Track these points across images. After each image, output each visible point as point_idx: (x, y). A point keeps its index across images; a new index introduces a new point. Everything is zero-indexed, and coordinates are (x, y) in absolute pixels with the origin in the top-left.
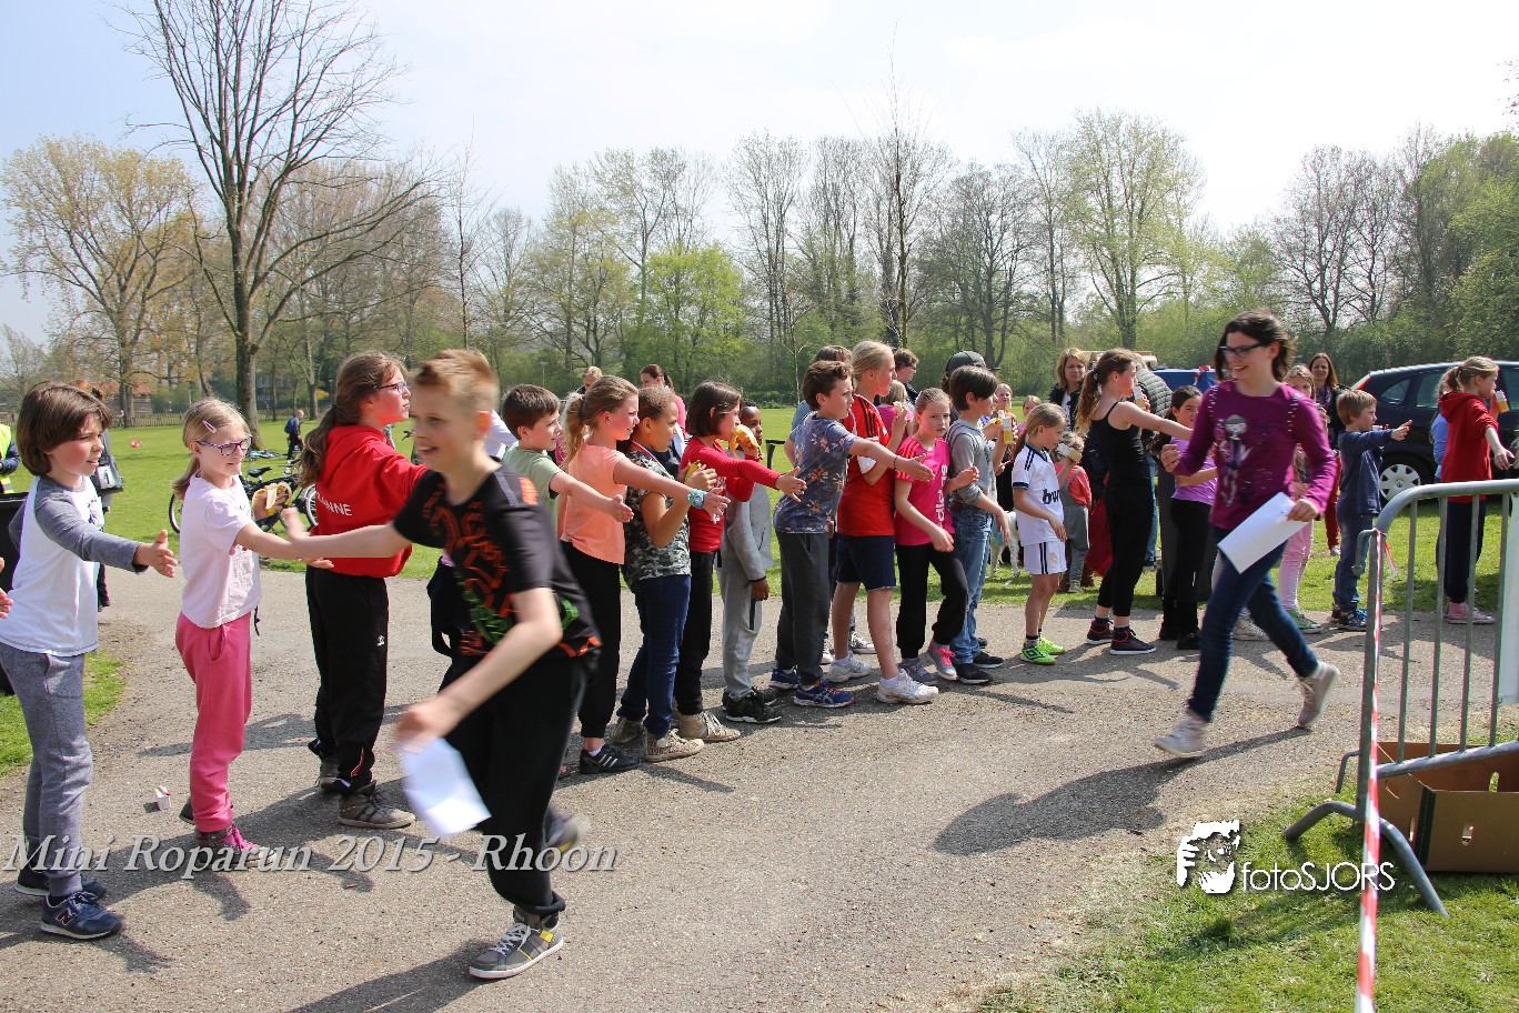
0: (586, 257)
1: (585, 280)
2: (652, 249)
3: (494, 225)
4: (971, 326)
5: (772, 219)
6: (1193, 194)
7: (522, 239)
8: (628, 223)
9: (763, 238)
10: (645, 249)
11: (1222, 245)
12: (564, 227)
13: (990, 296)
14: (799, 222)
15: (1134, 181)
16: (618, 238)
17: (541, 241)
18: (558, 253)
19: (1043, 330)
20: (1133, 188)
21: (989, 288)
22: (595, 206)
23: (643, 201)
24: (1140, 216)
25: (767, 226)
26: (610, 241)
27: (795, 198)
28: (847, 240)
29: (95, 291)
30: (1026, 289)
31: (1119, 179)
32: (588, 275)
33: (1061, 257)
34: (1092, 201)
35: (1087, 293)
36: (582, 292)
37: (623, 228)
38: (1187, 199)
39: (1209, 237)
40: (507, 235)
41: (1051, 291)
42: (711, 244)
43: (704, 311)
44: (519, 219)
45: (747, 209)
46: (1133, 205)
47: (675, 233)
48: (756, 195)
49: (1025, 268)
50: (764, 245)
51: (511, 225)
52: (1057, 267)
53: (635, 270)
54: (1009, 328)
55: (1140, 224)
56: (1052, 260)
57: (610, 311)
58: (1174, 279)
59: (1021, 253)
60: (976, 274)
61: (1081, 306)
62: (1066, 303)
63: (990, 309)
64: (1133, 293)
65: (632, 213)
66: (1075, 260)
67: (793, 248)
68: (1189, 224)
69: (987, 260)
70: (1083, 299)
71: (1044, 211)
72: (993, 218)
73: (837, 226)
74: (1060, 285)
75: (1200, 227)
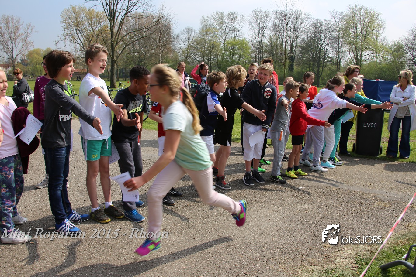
0: (209, 41)
1: (209, 47)
2: (227, 39)
3: (185, 31)
4: (314, 65)
5: (261, 32)
6: (381, 31)
7: (193, 35)
8: (221, 32)
9: (258, 38)
10: (225, 39)
11: (389, 46)
12: (203, 32)
13: (320, 56)
14: (268, 33)
15: (364, 26)
16: (218, 36)
17: (198, 36)
18: (201, 39)
19: (334, 67)
20: (364, 28)
21: (320, 55)
22: (212, 27)
23: (226, 26)
24: (365, 36)
25: (259, 34)
26: (216, 36)
27: (267, 27)
28: (281, 39)
29: (82, 45)
30: (330, 55)
31: (360, 25)
32: (210, 46)
33: (341, 47)
34: (351, 31)
35: (348, 58)
36: (207, 50)
37: (219, 33)
38: (380, 32)
39: (385, 44)
40: (188, 34)
41: (337, 56)
42: (243, 38)
43: (240, 57)
44: (192, 30)
45: (254, 29)
46: (363, 33)
47: (234, 35)
48: (257, 26)
49: (330, 50)
50: (258, 40)
51: (190, 32)
52: (340, 49)
53: (222, 45)
54: (324, 66)
55: (365, 38)
56: (338, 48)
57: (215, 56)
58: (374, 55)
59: (329, 45)
60: (317, 51)
61: (346, 61)
62: (341, 60)
63: (320, 61)
64: (361, 58)
65: (222, 29)
66: (345, 48)
67: (266, 40)
68: (379, 39)
69: (320, 47)
70: (346, 60)
71: (337, 33)
72: (322, 35)
73: (278, 35)
74: (340, 55)
75: (382, 40)
